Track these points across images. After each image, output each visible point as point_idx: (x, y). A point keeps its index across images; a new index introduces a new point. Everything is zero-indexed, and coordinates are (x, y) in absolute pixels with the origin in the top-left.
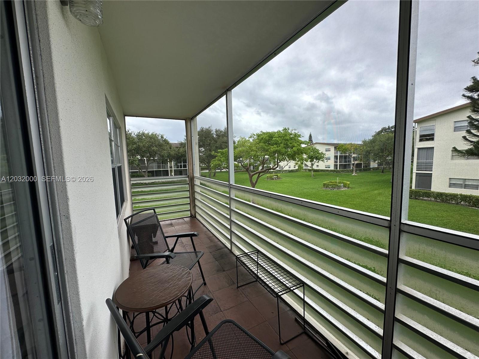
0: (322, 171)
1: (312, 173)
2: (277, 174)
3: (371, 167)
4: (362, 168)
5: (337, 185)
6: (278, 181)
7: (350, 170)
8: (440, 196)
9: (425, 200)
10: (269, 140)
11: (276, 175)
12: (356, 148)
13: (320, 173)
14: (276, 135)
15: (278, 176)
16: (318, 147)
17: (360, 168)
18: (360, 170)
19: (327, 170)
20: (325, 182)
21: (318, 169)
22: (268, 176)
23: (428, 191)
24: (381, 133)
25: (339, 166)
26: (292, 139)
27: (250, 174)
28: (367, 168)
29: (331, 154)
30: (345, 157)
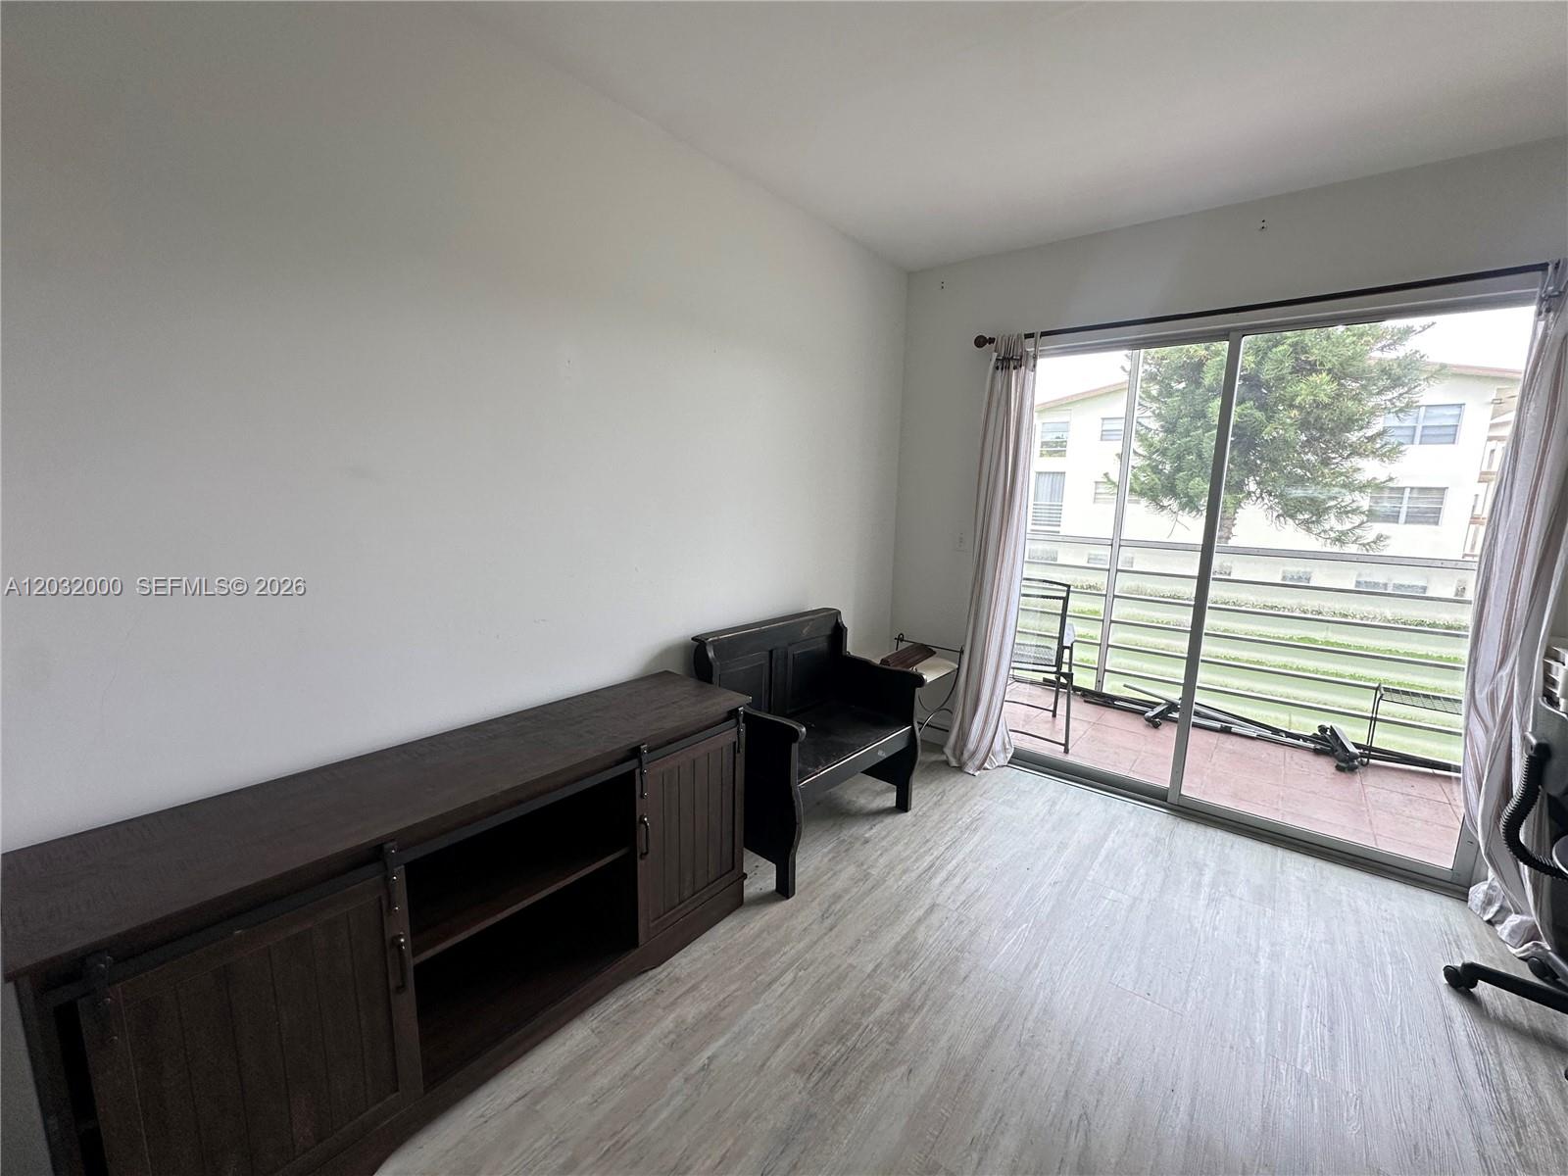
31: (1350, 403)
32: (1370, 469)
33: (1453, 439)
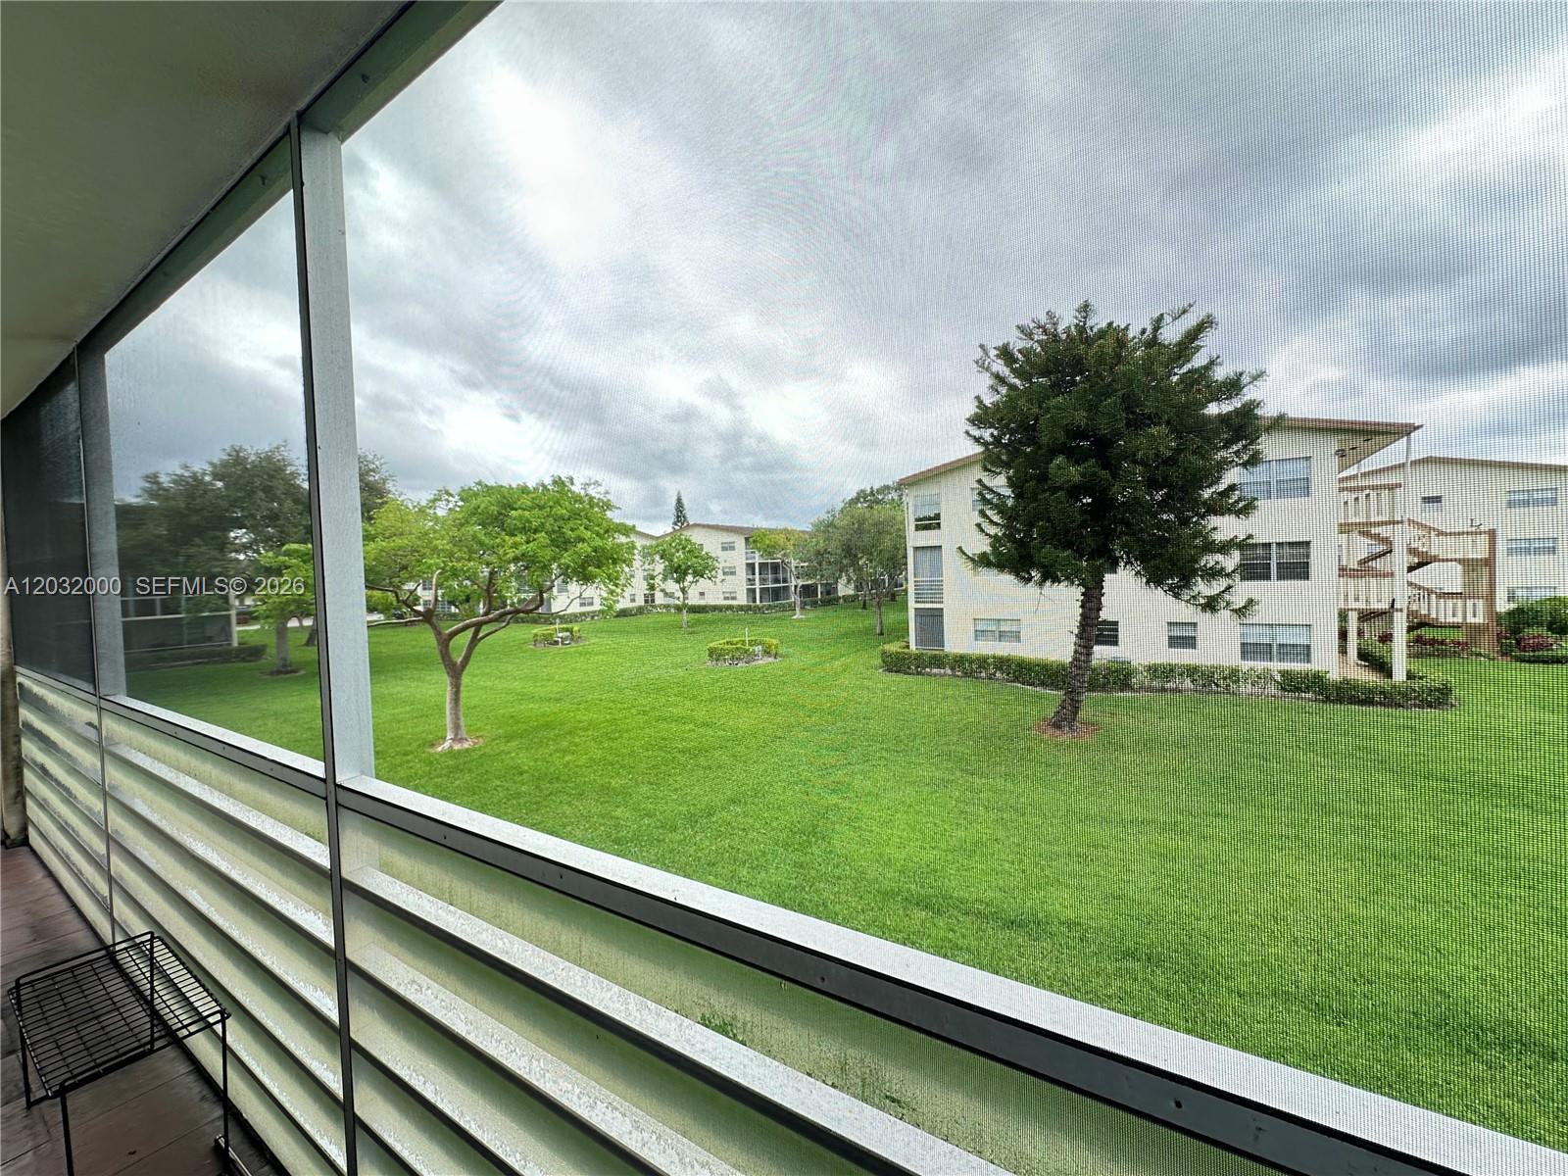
0: (715, 608)
1: (685, 616)
2: (569, 626)
3: (840, 594)
4: (819, 596)
5: (746, 651)
6: (573, 648)
7: (790, 605)
8: (960, 661)
9: (935, 675)
10: (500, 514)
11: (567, 630)
12: (800, 542)
13: (710, 616)
14: (526, 501)
15: (571, 632)
16: (696, 537)
17: (813, 599)
18: (814, 604)
19: (730, 608)
20: (712, 645)
21: (702, 602)
22: (536, 635)
23: (938, 652)
24: (857, 503)
25: (761, 592)
26: (579, 515)
27: (438, 633)
28: (830, 599)
29: (739, 557)
30: (775, 568)
31: (1193, 458)
32: (1225, 527)
33: (1306, 491)
